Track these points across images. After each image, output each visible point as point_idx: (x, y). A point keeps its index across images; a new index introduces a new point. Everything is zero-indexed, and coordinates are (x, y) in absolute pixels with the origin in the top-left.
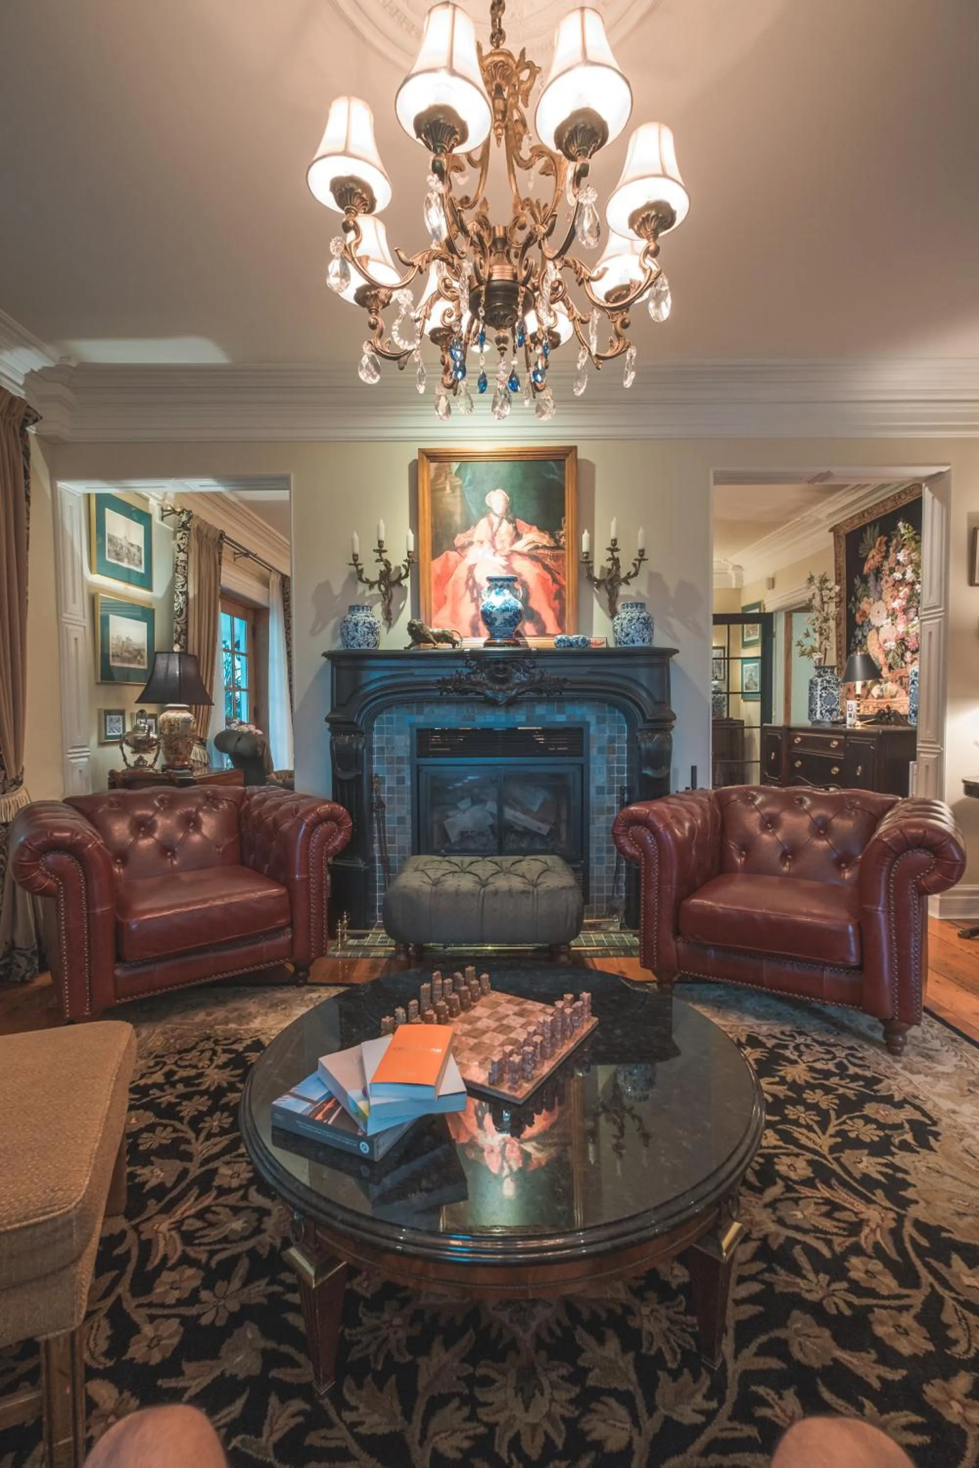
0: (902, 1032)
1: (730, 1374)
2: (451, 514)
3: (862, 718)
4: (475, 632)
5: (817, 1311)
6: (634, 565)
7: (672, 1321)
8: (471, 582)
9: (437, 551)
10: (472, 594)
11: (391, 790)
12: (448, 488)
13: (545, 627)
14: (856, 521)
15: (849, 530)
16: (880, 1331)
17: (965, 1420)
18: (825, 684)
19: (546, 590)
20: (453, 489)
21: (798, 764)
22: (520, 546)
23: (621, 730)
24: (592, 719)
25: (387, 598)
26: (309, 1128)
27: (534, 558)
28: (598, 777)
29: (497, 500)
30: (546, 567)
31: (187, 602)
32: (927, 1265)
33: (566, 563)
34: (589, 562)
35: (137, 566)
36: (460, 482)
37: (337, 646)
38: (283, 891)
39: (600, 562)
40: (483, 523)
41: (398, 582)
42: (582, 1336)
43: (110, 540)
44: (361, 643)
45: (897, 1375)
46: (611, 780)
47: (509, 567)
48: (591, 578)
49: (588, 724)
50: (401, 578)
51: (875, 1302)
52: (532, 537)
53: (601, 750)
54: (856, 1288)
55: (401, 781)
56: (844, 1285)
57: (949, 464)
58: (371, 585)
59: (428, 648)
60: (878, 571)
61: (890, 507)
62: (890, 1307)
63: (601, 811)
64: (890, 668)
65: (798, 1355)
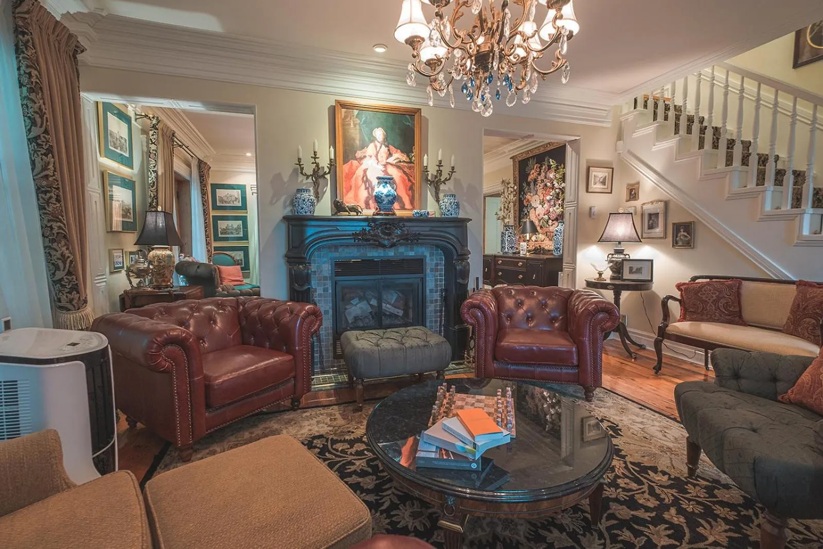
0: (592, 391)
1: (602, 529)
2: (354, 139)
3: (529, 251)
4: (368, 206)
5: (616, 500)
6: (449, 174)
7: (572, 518)
8: (365, 178)
9: (346, 160)
10: (366, 186)
11: (320, 295)
12: (352, 124)
13: (404, 205)
14: (524, 155)
15: (520, 159)
16: (641, 502)
17: (680, 522)
18: (509, 234)
19: (405, 186)
20: (355, 125)
21: (500, 273)
22: (391, 160)
23: (441, 259)
24: (427, 254)
25: (316, 184)
26: (441, 463)
27: (398, 167)
28: (430, 284)
29: (379, 133)
30: (405, 172)
31: (157, 177)
32: (642, 476)
33: (415, 171)
34: (427, 172)
35: (124, 152)
36: (359, 122)
37: (287, 211)
38: (291, 357)
39: (432, 171)
40: (371, 146)
41: (323, 176)
42: (543, 532)
43: (110, 134)
44: (305, 211)
45: (653, 514)
46: (436, 286)
47: (385, 172)
48: (427, 180)
49: (426, 256)
50: (325, 173)
51: (633, 493)
52: (398, 155)
53: (432, 270)
54: (624, 489)
55: (325, 290)
56: (621, 490)
57: (579, 136)
58: (308, 177)
59: (344, 215)
60: (535, 181)
61: (542, 150)
62: (639, 493)
63: (431, 302)
64: (541, 227)
65: (620, 517)
